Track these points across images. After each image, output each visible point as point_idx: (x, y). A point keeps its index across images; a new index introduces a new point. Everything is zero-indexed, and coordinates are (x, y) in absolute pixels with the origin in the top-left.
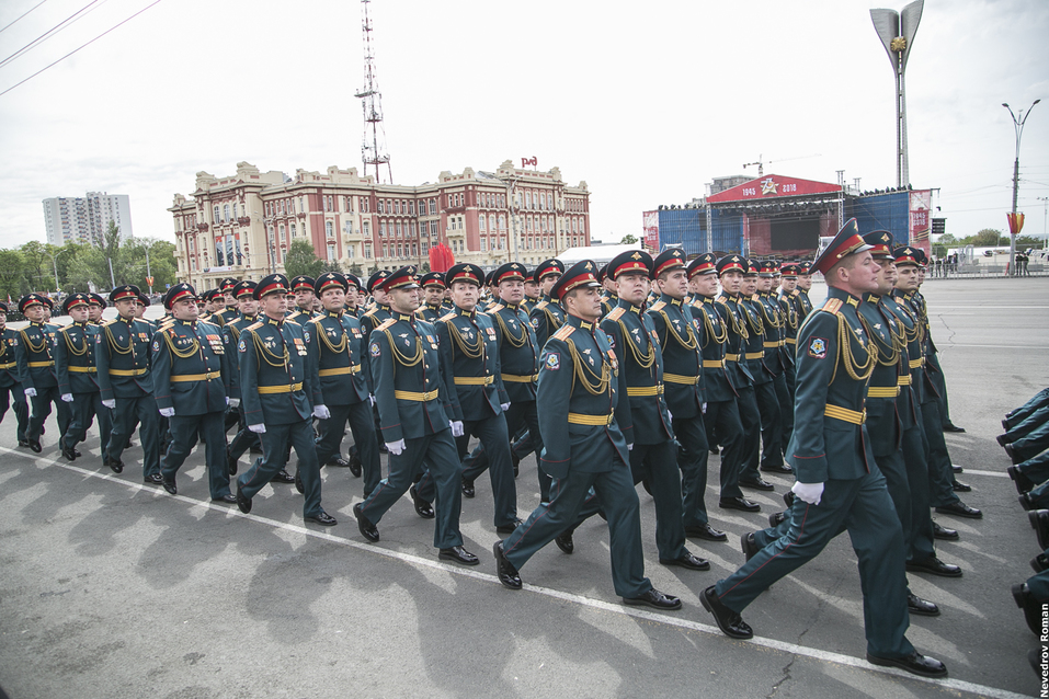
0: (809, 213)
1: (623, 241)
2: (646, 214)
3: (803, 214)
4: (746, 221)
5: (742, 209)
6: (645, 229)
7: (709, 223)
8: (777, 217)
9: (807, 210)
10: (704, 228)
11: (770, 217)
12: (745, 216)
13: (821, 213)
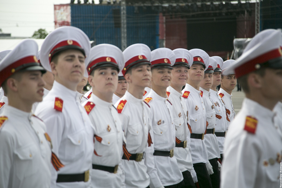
0: (227, 14)
1: (35, 35)
2: (57, 7)
3: (220, 14)
4: (162, 20)
5: (157, 7)
6: (56, 23)
7: (124, 20)
8: (193, 16)
9: (224, 10)
10: (118, 25)
11: (187, 17)
12: (161, 14)
13: (238, 13)
